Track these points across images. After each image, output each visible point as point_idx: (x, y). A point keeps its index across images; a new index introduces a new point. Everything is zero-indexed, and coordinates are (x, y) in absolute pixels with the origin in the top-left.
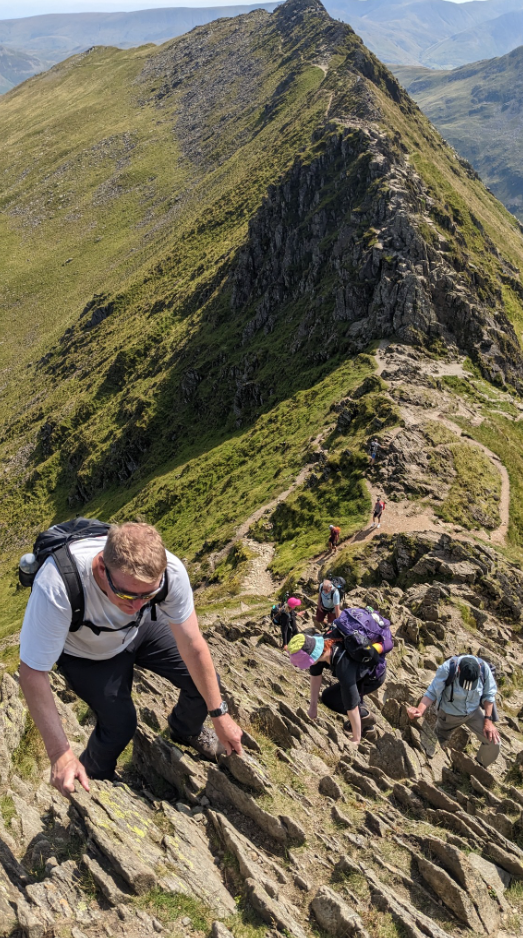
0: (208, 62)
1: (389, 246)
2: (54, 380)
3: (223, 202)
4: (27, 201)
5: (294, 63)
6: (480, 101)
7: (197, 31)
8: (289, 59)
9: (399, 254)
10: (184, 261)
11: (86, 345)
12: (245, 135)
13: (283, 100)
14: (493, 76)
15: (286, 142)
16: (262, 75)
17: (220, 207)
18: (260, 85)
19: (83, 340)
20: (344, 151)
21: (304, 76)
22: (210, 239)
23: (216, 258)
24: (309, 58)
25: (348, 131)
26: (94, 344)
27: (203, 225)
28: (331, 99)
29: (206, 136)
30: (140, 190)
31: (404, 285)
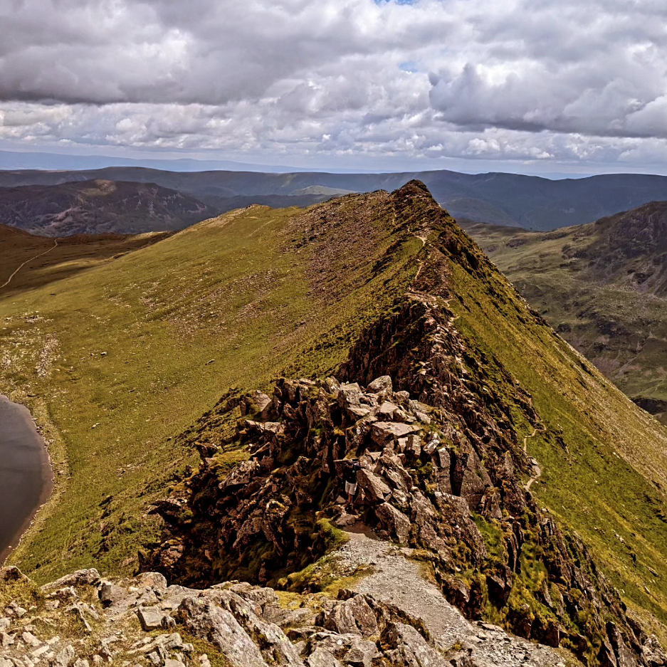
0: (338, 225)
1: (429, 373)
2: (189, 451)
3: (336, 330)
4: (184, 314)
5: (403, 233)
6: (570, 257)
7: (332, 202)
8: (399, 229)
9: (435, 378)
10: (302, 370)
11: (218, 426)
12: (360, 281)
13: (390, 259)
14: (582, 238)
15: (386, 293)
16: (378, 239)
17: (334, 333)
18: (376, 245)
19: (217, 421)
20: (410, 314)
21: (408, 243)
22: (324, 355)
23: (326, 369)
24: (413, 231)
25: (415, 302)
26: (225, 425)
27: (319, 345)
28: (421, 267)
29: (330, 278)
30: (274, 314)
31: (434, 397)
